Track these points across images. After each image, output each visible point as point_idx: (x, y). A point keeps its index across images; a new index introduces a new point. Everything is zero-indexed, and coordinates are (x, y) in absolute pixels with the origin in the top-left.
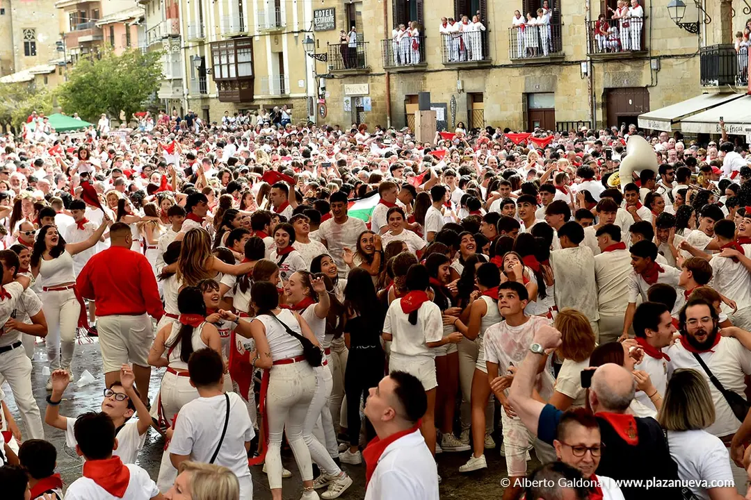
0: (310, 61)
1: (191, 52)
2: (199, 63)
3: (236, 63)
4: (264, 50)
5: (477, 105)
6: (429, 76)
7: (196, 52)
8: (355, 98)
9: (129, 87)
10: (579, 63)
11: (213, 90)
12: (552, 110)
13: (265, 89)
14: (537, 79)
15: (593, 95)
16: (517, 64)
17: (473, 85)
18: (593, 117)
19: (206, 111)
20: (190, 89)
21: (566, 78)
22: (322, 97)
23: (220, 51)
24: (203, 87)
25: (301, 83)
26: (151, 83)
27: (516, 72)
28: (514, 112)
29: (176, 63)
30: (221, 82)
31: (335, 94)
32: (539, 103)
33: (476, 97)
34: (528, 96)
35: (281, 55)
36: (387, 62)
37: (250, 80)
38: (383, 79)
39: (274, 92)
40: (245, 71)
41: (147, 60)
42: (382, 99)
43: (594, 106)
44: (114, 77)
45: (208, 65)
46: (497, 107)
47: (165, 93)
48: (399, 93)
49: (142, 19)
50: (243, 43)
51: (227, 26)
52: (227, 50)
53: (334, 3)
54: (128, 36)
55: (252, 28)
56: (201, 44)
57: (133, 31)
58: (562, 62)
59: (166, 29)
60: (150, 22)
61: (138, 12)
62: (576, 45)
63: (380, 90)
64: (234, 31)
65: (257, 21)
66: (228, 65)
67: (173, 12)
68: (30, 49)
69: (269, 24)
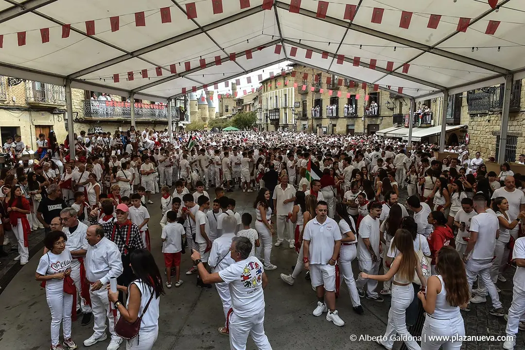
0: (293, 115)
1: (264, 112)
2: (266, 115)
3: (275, 115)
4: (282, 112)
5: (334, 127)
6: (323, 120)
7: (265, 112)
8: (304, 125)
9: (249, 120)
10: (361, 117)
11: (269, 122)
12: (354, 130)
13: (282, 122)
14: (350, 122)
15: (365, 126)
16: (345, 117)
17: (334, 122)
18: (364, 131)
19: (267, 127)
20: (264, 121)
21: (358, 121)
22: (296, 124)
23: (271, 112)
24: (267, 121)
25: (291, 121)
26: (254, 119)
27: (345, 119)
28: (344, 129)
29: (261, 115)
30: (271, 120)
31: (299, 123)
32: (350, 128)
33: (334, 125)
34: (348, 126)
35: (286, 113)
36: (312, 116)
37: (278, 120)
38: (311, 120)
39: (284, 123)
40: (277, 117)
41: (254, 114)
42: (310, 125)
43: (365, 129)
44: (245, 118)
45: (268, 116)
46: (340, 128)
47: (258, 122)
48: (315, 124)
49: (253, 104)
50: (277, 110)
51: (273, 106)
52: (273, 112)
53: (300, 101)
54: (250, 108)
55: (279, 106)
56: (267, 110)
57: (251, 107)
58: (357, 117)
59: (258, 106)
60: (255, 105)
61: (252, 102)
62: (361, 113)
63: (310, 123)
64: (275, 107)
65: (281, 105)
66: (273, 116)
67: (260, 102)
68: (227, 110)
69: (284, 106)
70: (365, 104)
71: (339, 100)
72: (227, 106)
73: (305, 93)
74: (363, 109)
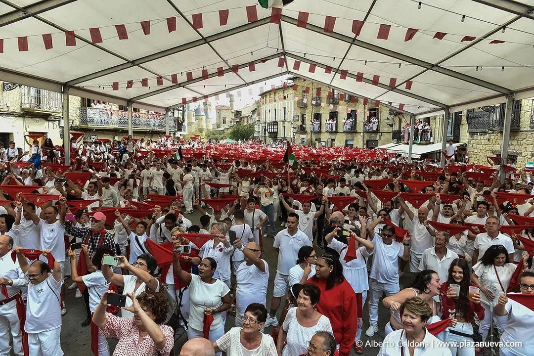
0: (292, 129)
1: (262, 125)
3: (274, 128)
4: (281, 125)
5: (333, 142)
6: (321, 134)
7: (263, 125)
8: (303, 139)
9: (247, 133)
10: (360, 133)
11: (267, 135)
12: (353, 145)
13: (280, 135)
14: (349, 136)
15: (364, 142)
16: (344, 132)
17: (333, 137)
18: (363, 147)
19: (265, 140)
20: (262, 134)
21: (357, 137)
22: (294, 138)
23: (270, 125)
24: (265, 134)
25: (289, 134)
26: (252, 132)
27: (344, 134)
28: (343, 144)
29: (259, 127)
30: (269, 133)
31: (298, 138)
32: (349, 143)
33: (333, 140)
34: (347, 141)
35: (285, 127)
36: (311, 130)
37: (277, 133)
38: (310, 134)
39: (282, 136)
40: (275, 130)
41: (252, 127)
42: (309, 139)
43: (364, 144)
44: (243, 130)
45: (267, 128)
46: (338, 143)
47: (256, 135)
48: (314, 138)
49: (251, 116)
50: (275, 123)
51: (272, 119)
52: (271, 125)
53: (299, 114)
54: (248, 120)
55: (278, 119)
56: (265, 123)
58: (356, 132)
59: (257, 119)
60: (253, 117)
61: (251, 114)
62: (360, 127)
63: (309, 137)
64: (274, 120)
65: (280, 118)
66: (271, 129)
67: (259, 115)
68: (224, 122)
69: (282, 119)
70: (364, 119)
71: (339, 115)
72: (224, 118)
73: (305, 107)
74: (362, 124)
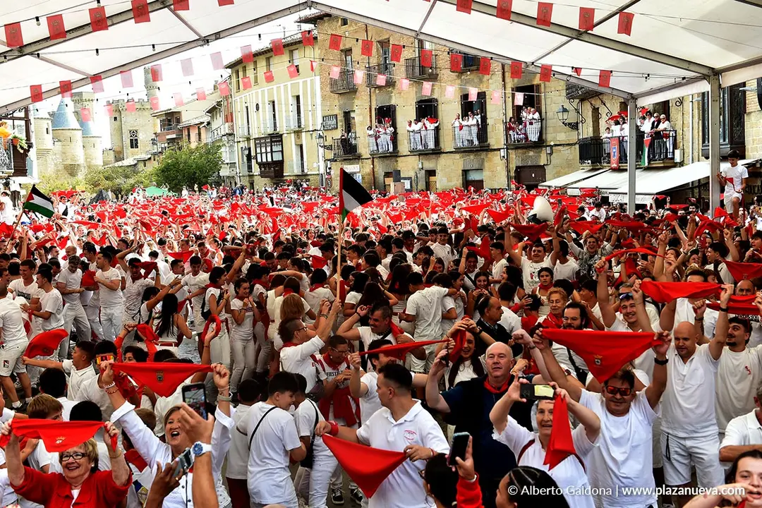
0: (321, 150)
1: (241, 145)
2: (247, 152)
3: (272, 152)
4: (291, 143)
5: (432, 179)
6: (400, 159)
7: (244, 145)
9: (200, 168)
10: (499, 150)
11: (256, 170)
13: (291, 169)
14: (472, 161)
15: (508, 171)
16: (458, 151)
17: (429, 165)
19: (252, 184)
20: (241, 169)
21: (490, 160)
22: (329, 174)
23: (260, 144)
24: (250, 168)
25: (315, 165)
26: (215, 165)
27: (457, 156)
28: (457, 182)
29: (232, 152)
30: (262, 165)
31: (338, 172)
32: (474, 176)
33: (431, 173)
34: (465, 172)
35: (301, 147)
36: (371, 150)
37: (281, 163)
38: (370, 161)
39: (297, 171)
40: (277, 157)
41: (212, 151)
42: (369, 175)
43: (509, 177)
44: (190, 162)
45: (253, 154)
48: (380, 172)
49: (209, 123)
50: (276, 138)
51: (265, 128)
52: (265, 143)
53: (336, 111)
54: (199, 134)
55: (282, 129)
56: (248, 139)
57: (203, 131)
58: (488, 149)
59: (225, 129)
60: (214, 125)
61: (206, 119)
62: (497, 136)
63: (368, 169)
64: (270, 131)
65: (286, 123)
66: (266, 153)
67: (229, 118)
68: (134, 143)
69: (294, 125)
70: (505, 115)
71: (440, 106)
72: (134, 133)
73: (351, 91)
74: (501, 128)
